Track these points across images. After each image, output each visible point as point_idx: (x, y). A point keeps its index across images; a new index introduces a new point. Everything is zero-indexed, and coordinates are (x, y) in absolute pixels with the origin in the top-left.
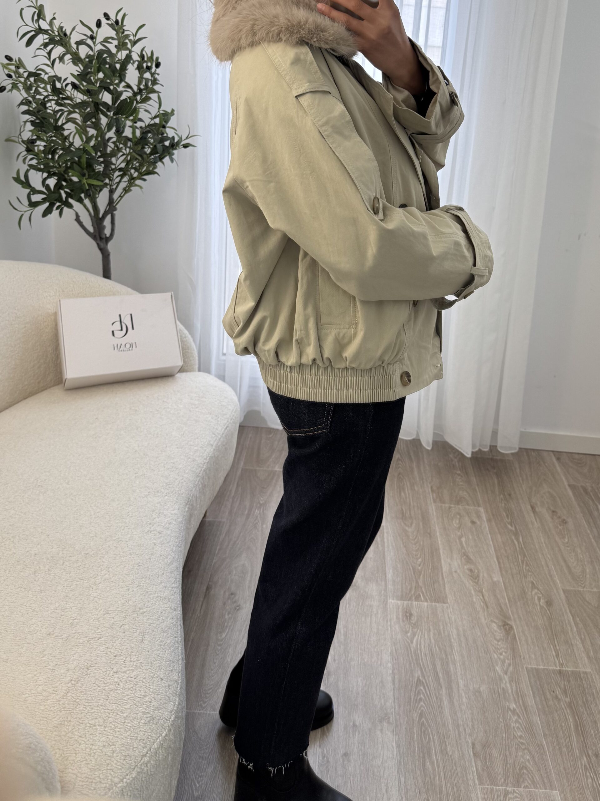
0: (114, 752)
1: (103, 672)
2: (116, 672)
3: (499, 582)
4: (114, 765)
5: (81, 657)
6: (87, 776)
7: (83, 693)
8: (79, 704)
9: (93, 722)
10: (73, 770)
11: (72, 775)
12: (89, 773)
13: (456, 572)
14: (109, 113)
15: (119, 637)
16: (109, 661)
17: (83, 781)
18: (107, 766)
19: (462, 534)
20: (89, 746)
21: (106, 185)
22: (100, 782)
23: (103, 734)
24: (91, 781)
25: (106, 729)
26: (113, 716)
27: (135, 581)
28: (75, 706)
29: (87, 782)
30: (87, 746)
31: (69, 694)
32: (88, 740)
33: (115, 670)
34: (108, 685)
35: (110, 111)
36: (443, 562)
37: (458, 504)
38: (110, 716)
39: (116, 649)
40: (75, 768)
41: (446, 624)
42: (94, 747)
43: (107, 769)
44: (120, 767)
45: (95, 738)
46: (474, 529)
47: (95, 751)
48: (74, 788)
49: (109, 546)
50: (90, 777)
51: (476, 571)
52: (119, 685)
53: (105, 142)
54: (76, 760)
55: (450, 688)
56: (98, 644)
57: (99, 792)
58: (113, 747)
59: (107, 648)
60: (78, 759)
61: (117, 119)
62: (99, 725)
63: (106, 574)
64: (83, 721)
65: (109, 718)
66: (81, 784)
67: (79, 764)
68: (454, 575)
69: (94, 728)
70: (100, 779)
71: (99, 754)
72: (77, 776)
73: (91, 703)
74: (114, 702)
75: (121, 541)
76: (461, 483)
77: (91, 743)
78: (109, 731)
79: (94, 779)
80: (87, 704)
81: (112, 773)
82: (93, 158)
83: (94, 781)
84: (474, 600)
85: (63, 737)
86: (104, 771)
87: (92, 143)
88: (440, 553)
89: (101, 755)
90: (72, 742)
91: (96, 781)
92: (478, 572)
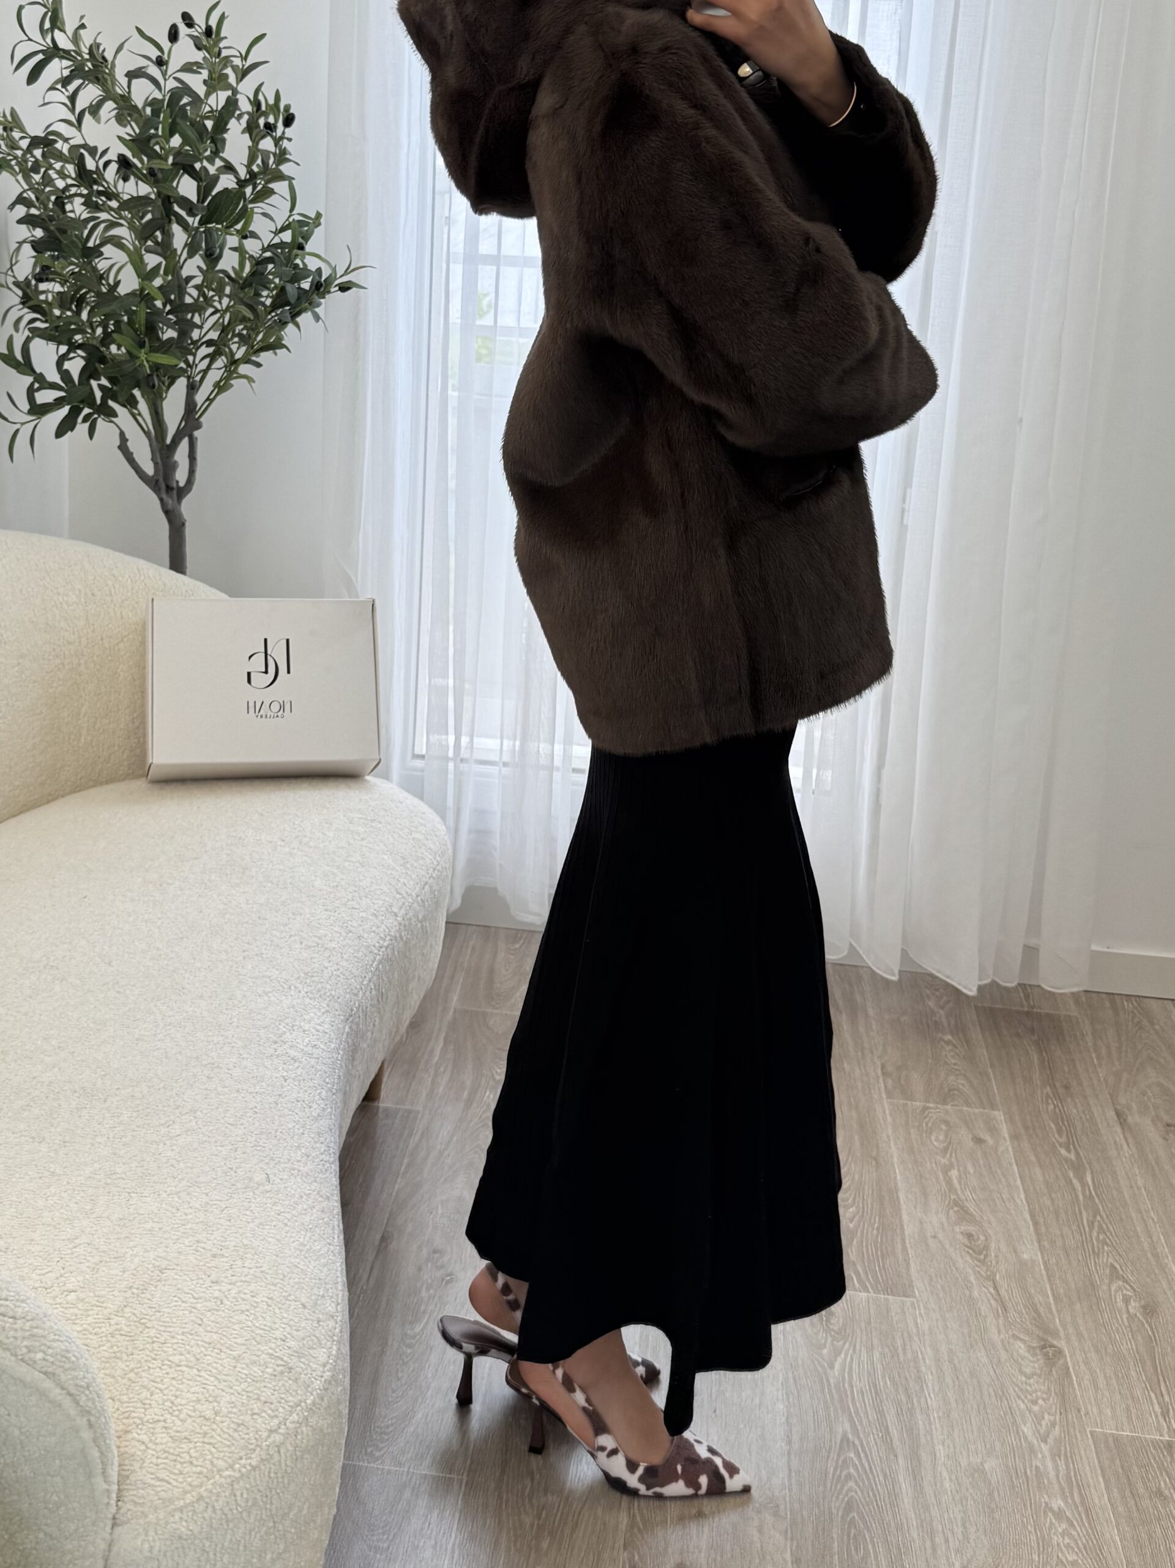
0: (216, 1413)
1: (192, 1280)
2: (217, 1282)
3: (1033, 1261)
4: (218, 1438)
5: (148, 1251)
6: (167, 1449)
7: (153, 1310)
8: (148, 1328)
9: (176, 1359)
10: (138, 1434)
11: (136, 1443)
12: (169, 1444)
13: (935, 1237)
14: (190, 220)
15: (220, 1226)
16: (202, 1263)
17: (158, 1458)
18: (204, 1437)
19: (950, 1160)
20: (170, 1397)
21: (183, 372)
22: (191, 1463)
23: (196, 1381)
24: (174, 1458)
25: (203, 1373)
26: (213, 1354)
27: (249, 1137)
28: (140, 1329)
29: (166, 1458)
30: (165, 1397)
31: (127, 1310)
32: (167, 1388)
33: (213, 1277)
34: (200, 1301)
35: (194, 215)
36: (905, 1217)
37: (944, 1102)
38: (208, 1353)
39: (214, 1244)
40: (143, 1432)
41: (910, 1337)
42: (179, 1400)
43: (204, 1442)
44: (228, 1443)
45: (181, 1386)
46: (979, 1154)
47: (180, 1407)
48: (141, 1468)
49: (195, 1076)
50: (171, 1451)
51: (982, 1238)
52: (222, 1303)
53: (179, 285)
54: (145, 1420)
55: (914, 1456)
56: (179, 1233)
57: (189, 1480)
58: (215, 1404)
59: (198, 1242)
60: (148, 1417)
61: (208, 232)
62: (187, 1366)
63: (190, 1121)
64: (156, 1355)
65: (205, 1355)
66: (154, 1460)
67: (150, 1426)
68: (931, 1241)
69: (178, 1368)
70: (191, 1457)
71: (189, 1412)
72: (148, 1448)
73: (170, 1327)
74: (214, 1330)
75: (218, 1067)
76: (953, 1061)
77: (173, 1393)
78: (208, 1377)
79: (178, 1455)
80: (162, 1328)
81: (213, 1450)
82: (156, 312)
83: (179, 1458)
84: (976, 1294)
85: (119, 1379)
86: (198, 1444)
87: (158, 282)
88: (898, 1198)
89: (193, 1414)
90: (137, 1388)
91: (182, 1460)
92: (987, 1240)
